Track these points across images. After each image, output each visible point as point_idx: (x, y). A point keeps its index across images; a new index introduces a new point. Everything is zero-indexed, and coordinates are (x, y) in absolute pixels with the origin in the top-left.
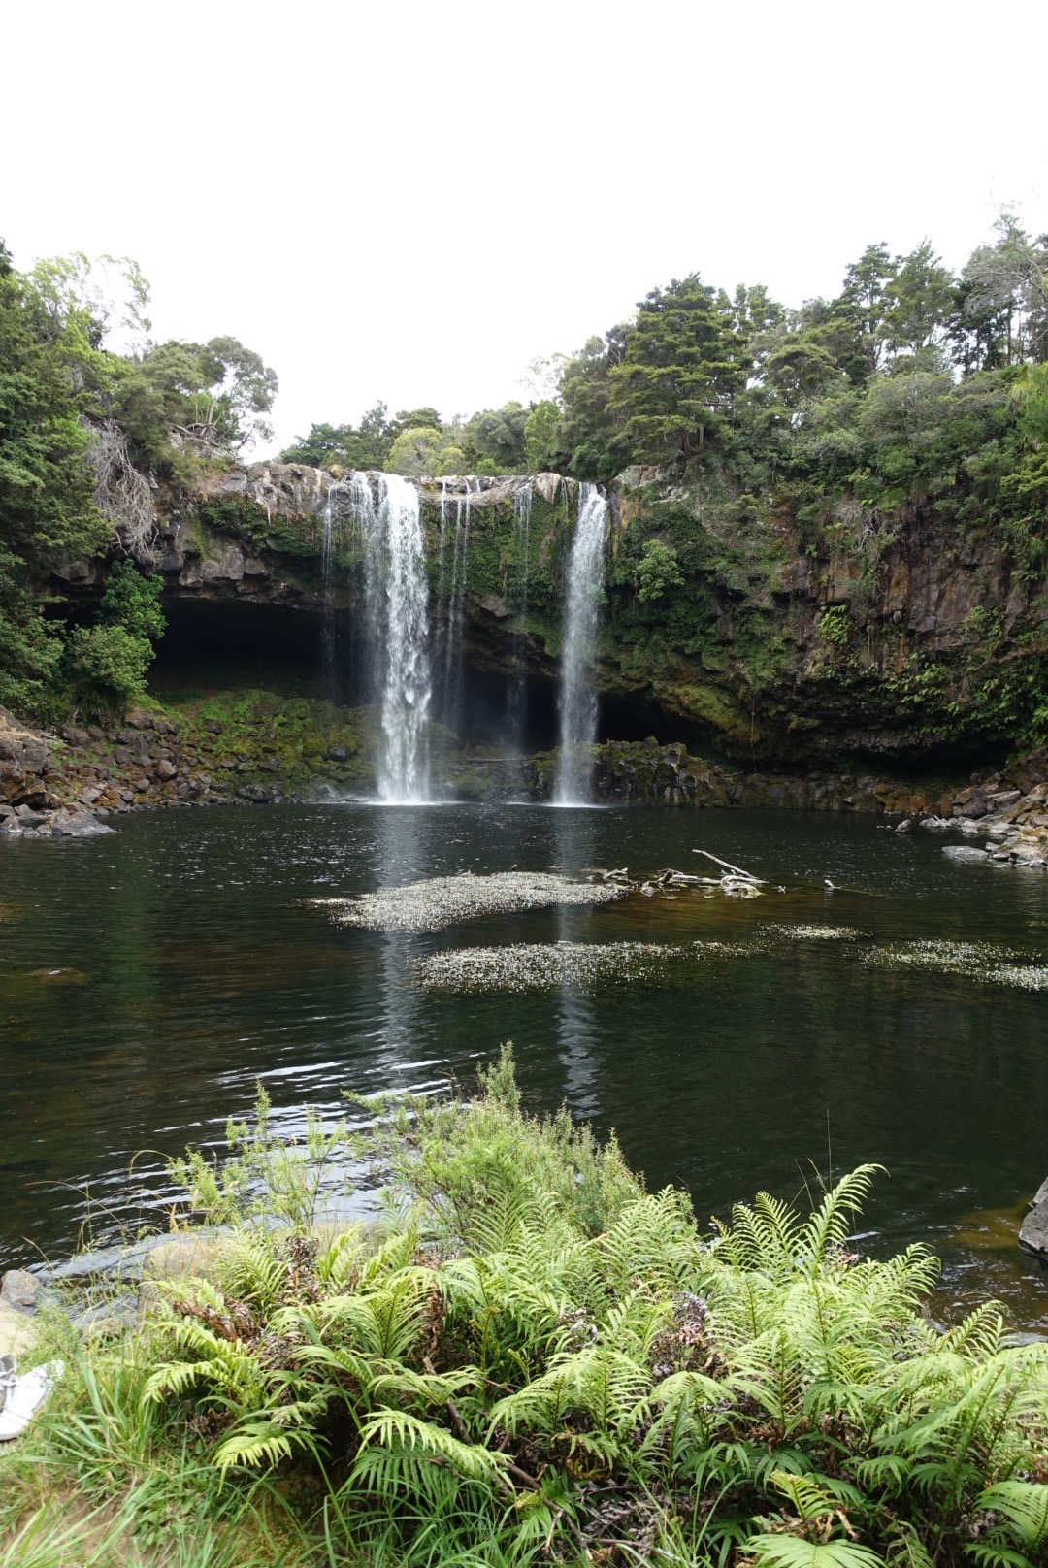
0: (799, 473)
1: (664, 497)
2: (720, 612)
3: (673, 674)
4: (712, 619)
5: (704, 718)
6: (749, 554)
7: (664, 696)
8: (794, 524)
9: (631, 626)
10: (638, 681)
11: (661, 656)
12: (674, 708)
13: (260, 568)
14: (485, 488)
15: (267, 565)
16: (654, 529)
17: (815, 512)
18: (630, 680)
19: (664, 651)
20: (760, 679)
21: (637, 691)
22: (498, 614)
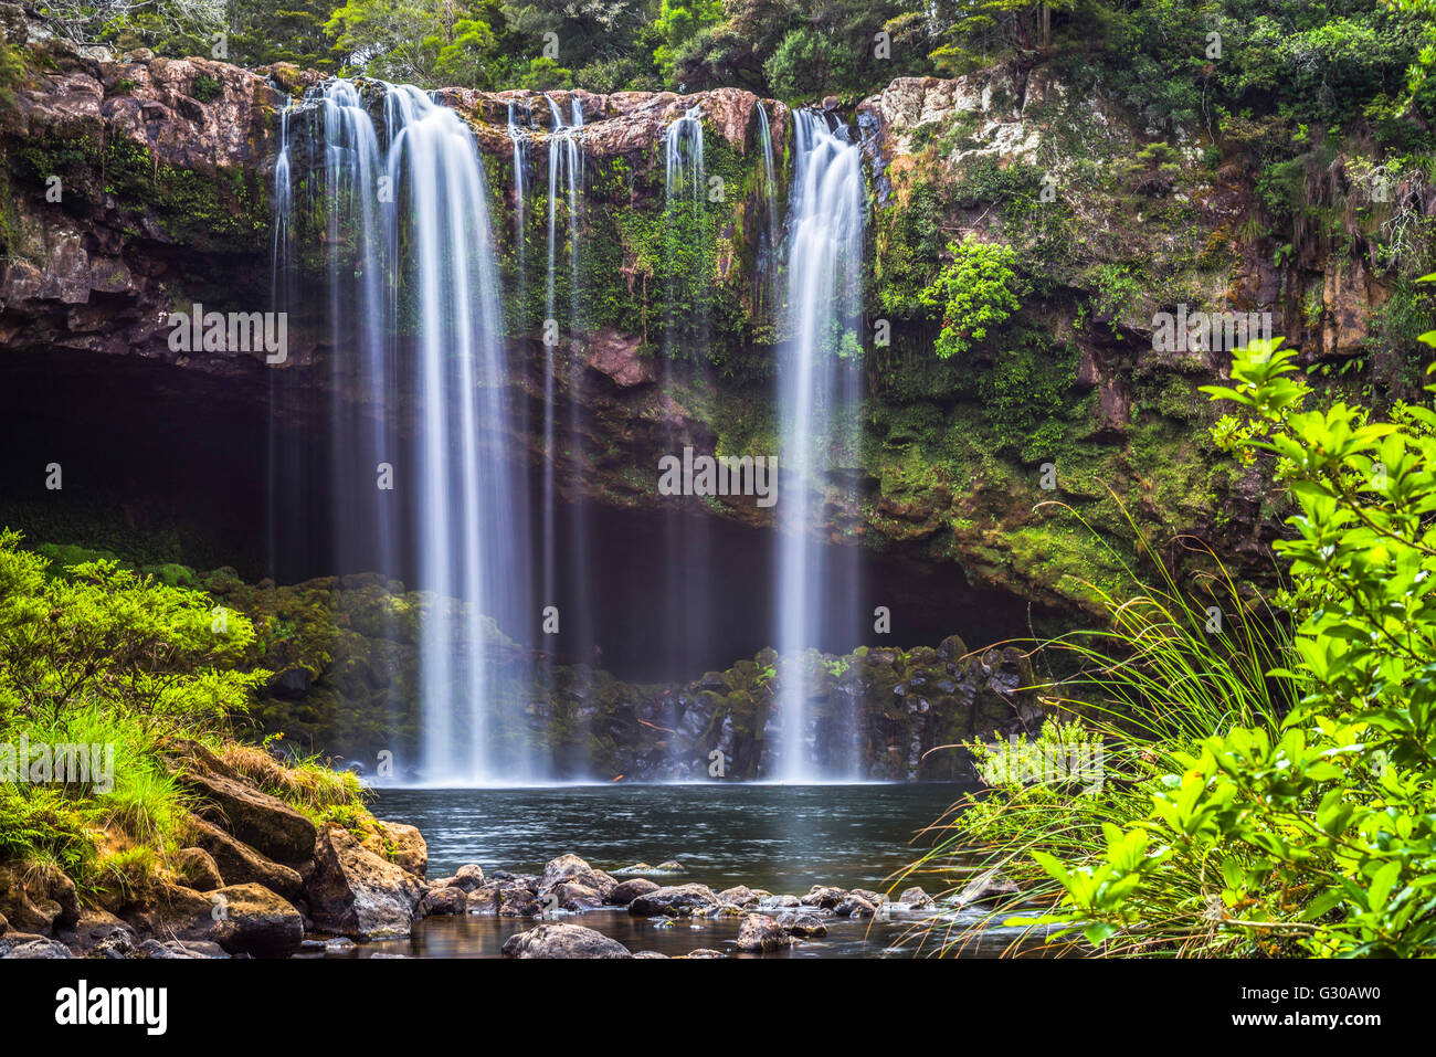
0: (1259, 101)
1: (983, 145)
2: (1096, 377)
3: (992, 503)
4: (1083, 389)
5: (1061, 596)
6: (1159, 259)
7: (977, 549)
8: (1252, 202)
9: (907, 403)
10: (918, 520)
11: (968, 467)
12: (995, 576)
13: (122, 279)
14: (593, 117)
15: (136, 272)
16: (969, 208)
17: (1297, 173)
18: (903, 518)
19: (975, 458)
20: (1183, 511)
21: (915, 542)
22: (623, 380)
